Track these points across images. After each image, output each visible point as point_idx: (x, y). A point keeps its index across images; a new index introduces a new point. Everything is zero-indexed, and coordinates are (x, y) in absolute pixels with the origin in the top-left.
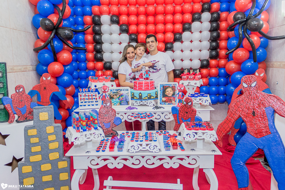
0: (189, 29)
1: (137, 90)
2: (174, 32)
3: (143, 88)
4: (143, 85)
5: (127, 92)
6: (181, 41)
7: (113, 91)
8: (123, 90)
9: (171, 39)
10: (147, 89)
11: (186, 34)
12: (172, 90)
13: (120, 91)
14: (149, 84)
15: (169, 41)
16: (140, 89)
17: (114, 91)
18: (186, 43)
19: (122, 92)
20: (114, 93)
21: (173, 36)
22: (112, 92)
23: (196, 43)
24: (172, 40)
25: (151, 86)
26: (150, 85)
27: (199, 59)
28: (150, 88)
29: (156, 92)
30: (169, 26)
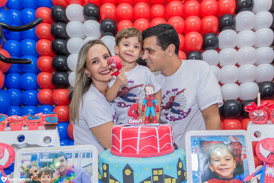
0: (231, 25)
1: (120, 155)
2: (202, 31)
3: (138, 151)
4: (138, 138)
5: (86, 161)
6: (216, 47)
7: (41, 160)
8: (74, 155)
9: (197, 45)
10: (150, 152)
11: (226, 35)
12: (230, 155)
13: (63, 158)
14: (158, 137)
15: (194, 48)
16: (129, 152)
17: (45, 160)
18: (227, 51)
19: (70, 163)
20: (43, 165)
21: (202, 39)
22: (37, 162)
23: (246, 50)
24: (199, 47)
25: (162, 143)
26: (158, 140)
27: (255, 82)
28: (159, 149)
29: (180, 161)
30: (193, 21)
